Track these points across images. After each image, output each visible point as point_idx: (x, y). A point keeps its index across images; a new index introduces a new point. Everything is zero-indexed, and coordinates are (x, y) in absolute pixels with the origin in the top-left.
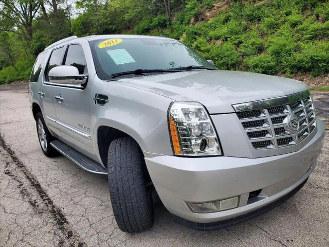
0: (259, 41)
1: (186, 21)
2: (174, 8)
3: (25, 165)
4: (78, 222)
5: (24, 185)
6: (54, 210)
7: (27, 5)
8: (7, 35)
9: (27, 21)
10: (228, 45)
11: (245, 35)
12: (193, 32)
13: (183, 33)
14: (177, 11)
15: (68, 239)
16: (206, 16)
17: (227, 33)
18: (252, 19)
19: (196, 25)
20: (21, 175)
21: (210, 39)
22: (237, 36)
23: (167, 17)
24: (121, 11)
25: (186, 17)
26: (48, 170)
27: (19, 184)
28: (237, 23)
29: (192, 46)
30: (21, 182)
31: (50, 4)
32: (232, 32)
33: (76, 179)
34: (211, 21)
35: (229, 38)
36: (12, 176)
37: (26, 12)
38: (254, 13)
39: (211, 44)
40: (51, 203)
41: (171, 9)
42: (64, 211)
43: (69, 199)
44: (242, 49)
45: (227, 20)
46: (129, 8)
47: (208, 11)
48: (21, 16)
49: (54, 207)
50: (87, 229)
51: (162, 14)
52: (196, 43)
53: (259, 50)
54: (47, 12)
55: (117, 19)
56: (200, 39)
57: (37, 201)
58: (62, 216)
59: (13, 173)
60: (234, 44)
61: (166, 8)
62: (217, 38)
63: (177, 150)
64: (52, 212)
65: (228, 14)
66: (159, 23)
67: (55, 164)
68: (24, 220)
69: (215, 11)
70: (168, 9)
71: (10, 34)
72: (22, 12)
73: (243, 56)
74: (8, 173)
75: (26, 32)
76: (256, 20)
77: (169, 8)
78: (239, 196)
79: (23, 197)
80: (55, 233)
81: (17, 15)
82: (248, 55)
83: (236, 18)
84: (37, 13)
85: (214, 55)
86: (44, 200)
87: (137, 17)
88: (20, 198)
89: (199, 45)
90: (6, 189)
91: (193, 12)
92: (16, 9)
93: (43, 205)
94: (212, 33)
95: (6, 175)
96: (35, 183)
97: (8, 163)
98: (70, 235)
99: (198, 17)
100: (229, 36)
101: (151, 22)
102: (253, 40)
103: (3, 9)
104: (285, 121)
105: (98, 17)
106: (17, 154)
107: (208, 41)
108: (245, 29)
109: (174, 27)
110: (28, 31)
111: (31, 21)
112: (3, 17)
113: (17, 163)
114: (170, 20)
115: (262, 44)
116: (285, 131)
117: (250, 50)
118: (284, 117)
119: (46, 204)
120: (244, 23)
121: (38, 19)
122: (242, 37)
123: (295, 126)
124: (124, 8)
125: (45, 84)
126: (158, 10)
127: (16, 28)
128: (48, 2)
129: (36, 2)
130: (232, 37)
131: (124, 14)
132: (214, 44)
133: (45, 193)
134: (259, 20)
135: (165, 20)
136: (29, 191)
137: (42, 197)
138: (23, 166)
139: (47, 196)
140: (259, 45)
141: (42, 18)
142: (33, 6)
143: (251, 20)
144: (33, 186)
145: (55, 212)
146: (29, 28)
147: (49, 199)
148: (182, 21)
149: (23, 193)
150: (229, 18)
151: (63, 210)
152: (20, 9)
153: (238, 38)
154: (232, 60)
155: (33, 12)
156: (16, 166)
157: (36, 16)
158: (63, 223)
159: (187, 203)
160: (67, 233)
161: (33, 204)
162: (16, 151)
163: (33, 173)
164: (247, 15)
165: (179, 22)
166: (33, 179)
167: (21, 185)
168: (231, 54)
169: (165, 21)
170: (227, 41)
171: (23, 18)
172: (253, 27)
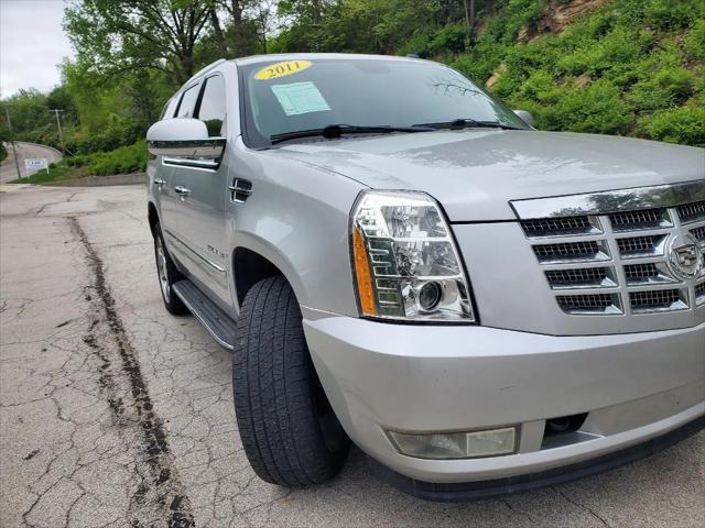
0: (680, 74)
1: (509, 36)
2: (484, 6)
3: (125, 327)
4: (189, 452)
5: (110, 368)
6: (149, 423)
7: (184, 13)
8: (147, 74)
9: (183, 46)
10: (604, 86)
11: (648, 62)
12: (522, 59)
13: (499, 63)
14: (490, 13)
15: (157, 484)
16: (555, 22)
17: (601, 59)
18: (667, 24)
19: (531, 43)
20: (111, 347)
21: (562, 75)
22: (626, 66)
23: (465, 27)
24: (370, 18)
25: (510, 26)
26: (165, 340)
27: (102, 363)
28: (629, 34)
29: (518, 90)
30: (106, 361)
31: (229, 9)
32: (615, 56)
33: (211, 361)
34: (566, 32)
35: (607, 69)
36: (96, 347)
37: (182, 28)
38: (673, 10)
39: (563, 86)
40: (148, 406)
41: (477, 10)
42: (168, 427)
43: (186, 402)
44: (636, 95)
45: (604, 29)
46: (385, 11)
47: (561, 11)
48: (174, 36)
49: (151, 415)
50: (201, 469)
51: (455, 20)
52: (528, 83)
53: (679, 96)
54: (222, 26)
55: (359, 35)
56: (538, 75)
57: (123, 401)
58: (161, 436)
59: (99, 342)
60: (617, 83)
61: (466, 8)
62: (578, 72)
63: (368, 303)
64: (144, 426)
65: (607, 15)
66: (449, 40)
67: (183, 329)
68: (88, 437)
69: (577, 9)
70: (469, 10)
71: (152, 73)
72: (175, 29)
73: (637, 112)
74: (90, 341)
75: (180, 67)
76: (677, 26)
77: (472, 8)
78: (518, 427)
79: (101, 392)
80: (136, 469)
81: (165, 34)
82: (650, 110)
83: (627, 23)
84: (203, 30)
85: (567, 109)
86: (137, 400)
87: (401, 29)
88: (95, 392)
89: (535, 88)
90: (75, 372)
91: (526, 14)
92: (165, 23)
93: (132, 410)
94: (566, 60)
95: (86, 345)
96: (133, 365)
97: (96, 323)
98: (165, 477)
99: (536, 25)
100: (607, 65)
101: (431, 39)
102: (664, 72)
103: (140, 22)
104: (660, 249)
105: (320, 32)
106: (117, 306)
107: (557, 78)
108: (648, 48)
109: (481, 48)
110: (185, 65)
111: (192, 44)
112: (140, 40)
113: (112, 323)
114: (473, 35)
115: (687, 83)
116: (656, 274)
117: (656, 97)
118: (658, 238)
119: (139, 408)
120: (646, 33)
121: (203, 40)
122: (639, 68)
123: (688, 262)
124: (374, 12)
125: (166, 162)
126: (447, 13)
127: (163, 61)
128: (225, 6)
129: (203, 7)
130: (614, 68)
131: (374, 24)
132: (570, 84)
133: (143, 386)
134: (685, 26)
135: (460, 33)
136: (116, 380)
137: (136, 393)
138: (122, 330)
139: (146, 393)
140: (679, 84)
141: (212, 39)
142: (196, 16)
143: (665, 28)
144: (127, 370)
145: (150, 426)
146: (186, 59)
147: (147, 399)
148: (500, 36)
149: (106, 381)
150: (611, 24)
151: (166, 424)
152: (170, 24)
153: (629, 70)
154: (609, 121)
155: (196, 28)
156: (109, 328)
157: (202, 36)
158: (157, 451)
159: (387, 431)
160: (159, 472)
161: (115, 406)
162: (117, 300)
163: (134, 345)
164: (655, 15)
165: (492, 38)
166: (131, 356)
167: (105, 367)
168: (608, 107)
169: (461, 36)
170: (600, 77)
171: (176, 41)
172: (669, 42)
